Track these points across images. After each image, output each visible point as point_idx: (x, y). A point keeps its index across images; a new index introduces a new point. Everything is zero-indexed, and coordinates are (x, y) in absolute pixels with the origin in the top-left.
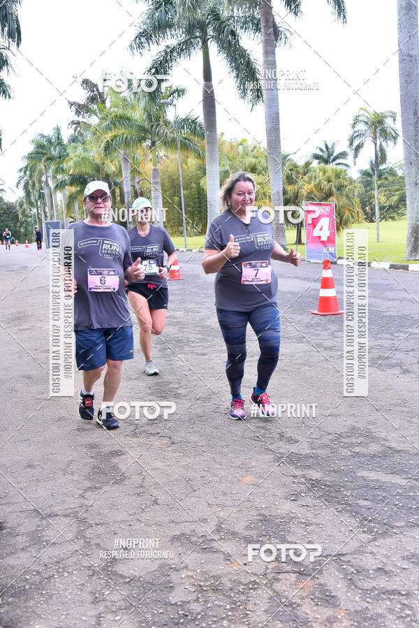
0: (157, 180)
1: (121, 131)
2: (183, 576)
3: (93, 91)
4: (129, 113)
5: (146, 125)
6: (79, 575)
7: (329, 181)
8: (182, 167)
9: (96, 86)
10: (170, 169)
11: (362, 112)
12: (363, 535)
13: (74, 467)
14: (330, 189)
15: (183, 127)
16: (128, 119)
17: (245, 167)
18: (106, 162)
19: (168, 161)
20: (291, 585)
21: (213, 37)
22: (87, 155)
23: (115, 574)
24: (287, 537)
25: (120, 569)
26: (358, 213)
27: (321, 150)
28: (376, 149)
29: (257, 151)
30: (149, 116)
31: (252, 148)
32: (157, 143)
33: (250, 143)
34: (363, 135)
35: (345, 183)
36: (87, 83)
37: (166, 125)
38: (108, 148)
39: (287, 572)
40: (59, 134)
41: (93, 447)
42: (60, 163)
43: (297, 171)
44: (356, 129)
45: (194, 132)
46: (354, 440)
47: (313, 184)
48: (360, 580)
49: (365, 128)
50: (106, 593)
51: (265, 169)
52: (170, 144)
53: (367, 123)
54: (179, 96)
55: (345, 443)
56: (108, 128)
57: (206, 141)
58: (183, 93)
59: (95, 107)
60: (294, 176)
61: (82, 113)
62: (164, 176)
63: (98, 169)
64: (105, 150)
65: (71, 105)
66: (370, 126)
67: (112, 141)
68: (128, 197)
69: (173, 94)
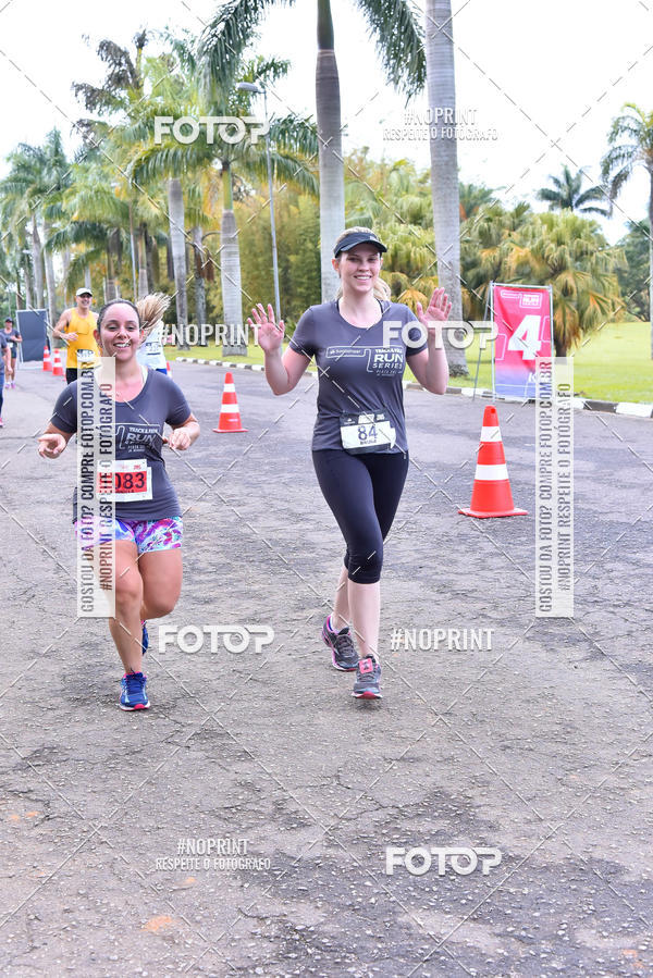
0: (231, 236)
3: (120, 64)
4: (181, 107)
7: (560, 242)
9: (125, 54)
11: (629, 112)
14: (562, 258)
17: (402, 214)
18: (141, 199)
22: (104, 185)
26: (613, 304)
28: (652, 183)
30: (219, 113)
31: (420, 178)
32: (234, 166)
34: (630, 155)
35: (590, 248)
36: (108, 49)
38: (143, 174)
40: (57, 144)
42: (55, 200)
43: (500, 221)
44: (616, 145)
47: (529, 247)
49: (634, 141)
52: (257, 166)
53: (636, 133)
54: (277, 73)
56: (139, 135)
57: (321, 162)
58: (285, 71)
59: (122, 93)
60: (493, 232)
61: (98, 106)
62: (254, 228)
63: (126, 212)
64: (135, 177)
65: (78, 90)
66: (642, 140)
67: (147, 159)
68: (180, 267)
69: (265, 71)
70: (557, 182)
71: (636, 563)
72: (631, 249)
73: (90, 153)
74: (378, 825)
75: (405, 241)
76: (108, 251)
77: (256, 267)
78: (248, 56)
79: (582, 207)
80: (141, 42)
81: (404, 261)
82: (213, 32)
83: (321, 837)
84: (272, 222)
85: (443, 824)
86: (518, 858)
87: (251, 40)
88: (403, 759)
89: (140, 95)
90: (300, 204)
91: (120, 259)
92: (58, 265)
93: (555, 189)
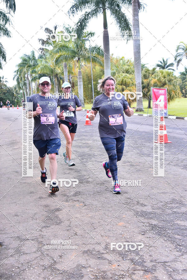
0: (80, 77)
1: (63, 53)
2: (88, 271)
3: (50, 33)
4: (67, 44)
5: (76, 50)
6: (38, 269)
7: (165, 77)
8: (93, 70)
9: (52, 31)
10: (87, 71)
11: (182, 44)
12: (177, 253)
13: (37, 216)
14: (165, 81)
15: (93, 51)
16: (67, 47)
17: (124, 71)
18: (56, 68)
19: (86, 68)
20: (141, 276)
21: (108, 7)
22: (47, 64)
23: (55, 269)
24: (139, 253)
25: (58, 266)
26: (178, 93)
27: (161, 62)
29: (130, 63)
30: (77, 46)
32: (81, 59)
33: (126, 59)
34: (182, 55)
35: (172, 79)
36: (47, 30)
37: (85, 50)
38: (57, 61)
39: (139, 270)
40: (34, 54)
41: (47, 207)
42: (34, 68)
43: (149, 72)
44: (178, 52)
45: (99, 53)
46: (173, 205)
47: (156, 79)
48: (175, 275)
49: (183, 51)
50: (51, 278)
51: (133, 72)
52: (87, 59)
53: (183, 49)
54: (92, 36)
55: (169, 207)
56: (57, 52)
57: (104, 58)
58: (94, 35)
59: (51, 41)
60: (147, 75)
61: (45, 44)
62: (84, 75)
63: (52, 71)
65: (40, 40)
67: (59, 58)
69: (89, 35)
75: (125, 78)
79: (168, 68)
80: (56, 28)
81: (125, 83)
82: (77, 25)
92: (34, 85)
93: (161, 64)
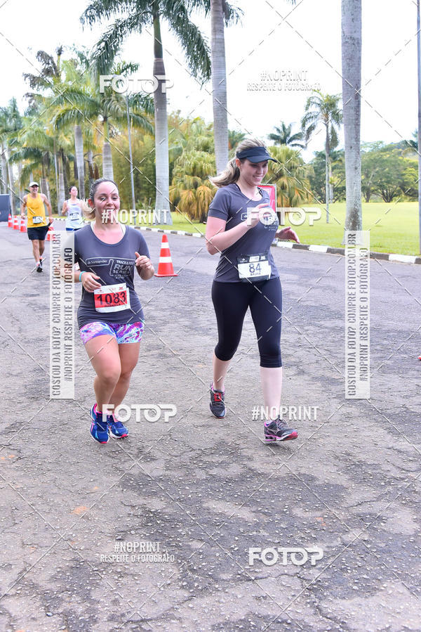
0: (108, 156)
1: (73, 105)
3: (48, 64)
4: (82, 87)
5: (99, 100)
8: (138, 143)
9: (51, 58)
11: (316, 94)
14: (281, 170)
15: (136, 103)
16: (80, 93)
17: (198, 146)
18: (60, 136)
21: (164, 12)
22: (40, 128)
26: (307, 194)
28: (327, 131)
31: (207, 127)
32: (110, 119)
34: (316, 117)
35: (296, 165)
36: (42, 55)
37: (118, 101)
38: (61, 122)
40: (15, 106)
42: (14, 136)
44: (310, 111)
45: (146, 108)
49: (318, 109)
52: (122, 120)
53: (319, 105)
54: (132, 70)
56: (59, 102)
57: (156, 118)
58: (137, 69)
59: (50, 79)
61: (37, 86)
62: (120, 152)
63: (52, 143)
64: (57, 124)
65: (26, 77)
66: (322, 109)
67: (64, 115)
68: (81, 172)
69: (126, 69)
70: (278, 130)
71: (320, 326)
72: (316, 166)
73: (32, 111)
74: (192, 459)
75: (200, 160)
76: (43, 164)
77: (122, 173)
78: (117, 60)
79: (291, 143)
80: (60, 52)
81: (199, 170)
82: (98, 47)
83: (163, 465)
84: (130, 149)
85: (224, 458)
86: (263, 473)
87: (118, 52)
88: (203, 426)
89: (59, 81)
90: (145, 140)
91: (49, 168)
92: (15, 171)
93: (277, 134)
